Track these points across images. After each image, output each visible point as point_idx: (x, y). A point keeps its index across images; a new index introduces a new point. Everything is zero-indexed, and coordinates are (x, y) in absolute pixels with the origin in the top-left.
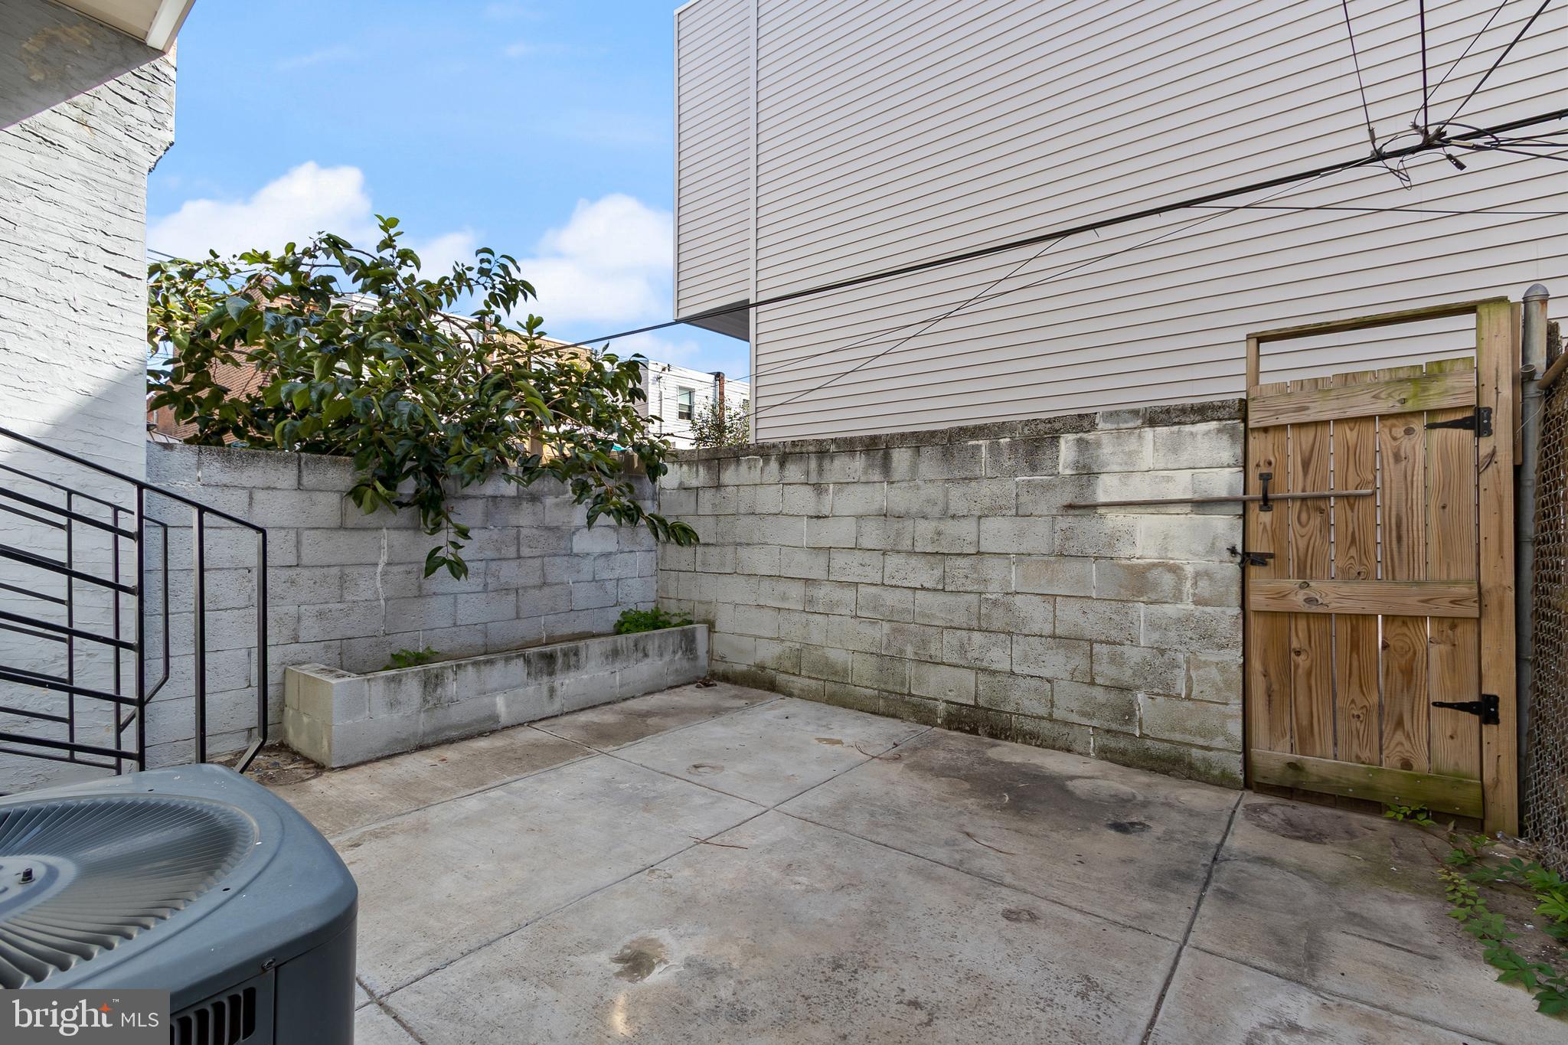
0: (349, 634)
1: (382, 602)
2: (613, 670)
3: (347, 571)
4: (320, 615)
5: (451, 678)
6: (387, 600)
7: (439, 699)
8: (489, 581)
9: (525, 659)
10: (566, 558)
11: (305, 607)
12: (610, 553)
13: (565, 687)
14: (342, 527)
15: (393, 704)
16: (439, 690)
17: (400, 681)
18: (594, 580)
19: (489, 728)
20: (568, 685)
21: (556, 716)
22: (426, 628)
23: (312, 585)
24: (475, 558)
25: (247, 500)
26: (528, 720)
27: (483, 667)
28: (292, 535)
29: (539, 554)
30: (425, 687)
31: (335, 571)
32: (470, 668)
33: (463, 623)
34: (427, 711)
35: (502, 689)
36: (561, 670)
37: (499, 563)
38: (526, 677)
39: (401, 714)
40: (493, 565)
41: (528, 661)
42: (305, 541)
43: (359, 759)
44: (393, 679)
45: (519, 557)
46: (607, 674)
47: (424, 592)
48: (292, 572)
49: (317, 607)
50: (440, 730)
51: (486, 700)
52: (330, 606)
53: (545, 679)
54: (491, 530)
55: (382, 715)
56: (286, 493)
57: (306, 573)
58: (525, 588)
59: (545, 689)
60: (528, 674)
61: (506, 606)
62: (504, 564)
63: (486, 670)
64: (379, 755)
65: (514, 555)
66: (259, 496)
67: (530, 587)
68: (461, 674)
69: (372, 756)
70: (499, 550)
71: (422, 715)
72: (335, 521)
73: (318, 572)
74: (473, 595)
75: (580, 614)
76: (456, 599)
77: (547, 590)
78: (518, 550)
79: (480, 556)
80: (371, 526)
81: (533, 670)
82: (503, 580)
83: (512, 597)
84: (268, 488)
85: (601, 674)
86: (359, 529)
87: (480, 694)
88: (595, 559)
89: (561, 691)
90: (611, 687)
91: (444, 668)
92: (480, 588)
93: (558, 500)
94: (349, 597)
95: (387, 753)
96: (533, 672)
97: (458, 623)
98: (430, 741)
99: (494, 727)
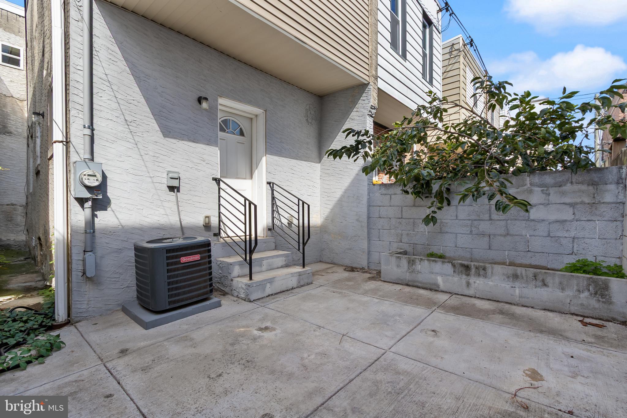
0: (416, 242)
1: (427, 233)
2: (514, 286)
3: (416, 221)
4: (408, 234)
5: (418, 263)
6: (428, 232)
7: (414, 269)
8: (473, 229)
9: (452, 264)
10: (524, 222)
11: (404, 232)
12: (566, 221)
13: (476, 284)
14: (414, 206)
15: (398, 266)
16: (414, 266)
17: (400, 259)
18: (549, 236)
19: (434, 288)
20: (478, 284)
21: (472, 297)
22: (443, 245)
23: (405, 225)
24: (466, 219)
25: (390, 198)
26: (455, 292)
27: (431, 262)
28: (401, 207)
29: (504, 218)
30: (409, 263)
31: (412, 220)
32: (426, 261)
33: (460, 246)
34: (410, 272)
35: (442, 275)
36: (474, 275)
37: (479, 221)
38: (453, 272)
39: (401, 270)
40: (476, 223)
41: (454, 266)
42: (403, 209)
43: (388, 280)
44: (398, 257)
45: (491, 220)
46: (508, 287)
47: (443, 231)
48: (400, 220)
49: (407, 232)
50: (414, 281)
51: (433, 276)
52: (411, 232)
53: (464, 277)
54: (474, 206)
55: (395, 269)
56: (399, 195)
57: (404, 220)
58: (495, 235)
59: (464, 282)
60: (454, 271)
61: (484, 242)
62: (482, 222)
63: (433, 264)
64: (394, 282)
65: (488, 218)
66: (393, 196)
67: (498, 235)
68: (422, 263)
69: (391, 281)
70: (479, 216)
71: (408, 273)
72: (412, 204)
73: (407, 220)
74: (465, 235)
75: (536, 254)
76: (456, 235)
77: (509, 238)
78: (490, 216)
79: (468, 218)
80: (423, 205)
81: (457, 270)
82: (481, 230)
83: (486, 239)
84: (395, 194)
85: (503, 285)
86: (420, 206)
87: (430, 273)
88: (550, 223)
89: (473, 286)
90: (512, 295)
91: (415, 258)
92: (468, 232)
93: (519, 190)
94: (416, 230)
95: (396, 282)
96: (457, 271)
97: (458, 246)
98: (411, 284)
99: (437, 289)
